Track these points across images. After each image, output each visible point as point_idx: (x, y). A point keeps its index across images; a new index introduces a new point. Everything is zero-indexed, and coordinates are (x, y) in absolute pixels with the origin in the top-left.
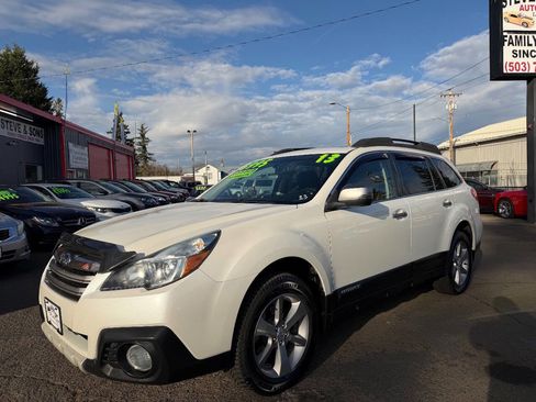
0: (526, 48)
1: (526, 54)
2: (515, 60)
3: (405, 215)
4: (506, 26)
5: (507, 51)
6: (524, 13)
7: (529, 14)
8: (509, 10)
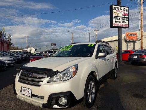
0: (118, 20)
1: (118, 22)
2: (115, 23)
3: (108, 60)
4: (114, 15)
5: (114, 21)
6: (117, 12)
7: (118, 12)
8: (114, 11)
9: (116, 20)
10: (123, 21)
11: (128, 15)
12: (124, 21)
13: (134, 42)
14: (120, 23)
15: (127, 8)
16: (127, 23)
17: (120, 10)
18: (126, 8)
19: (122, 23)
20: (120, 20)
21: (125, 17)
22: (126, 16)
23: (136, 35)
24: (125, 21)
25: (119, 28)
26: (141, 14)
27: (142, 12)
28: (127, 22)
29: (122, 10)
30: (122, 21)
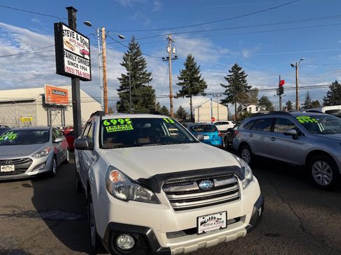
0: (73, 61)
1: (73, 64)
2: (70, 66)
4: (65, 47)
5: (66, 60)
7: (73, 44)
8: (66, 38)
9: (70, 60)
10: (82, 65)
11: (89, 55)
13: (62, 108)
14: (76, 68)
15: (87, 41)
16: (88, 72)
17: (75, 39)
18: (85, 39)
19: (79, 69)
20: (77, 62)
21: (83, 58)
22: (86, 57)
24: (85, 67)
25: (75, 79)
26: (103, 58)
27: (105, 55)
28: (88, 68)
29: (79, 42)
30: (79, 64)
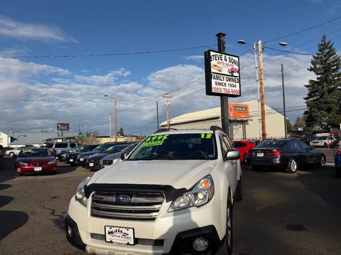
0: (220, 82)
1: (220, 84)
2: (216, 87)
4: (213, 70)
5: (213, 81)
6: (219, 65)
7: (221, 66)
8: (213, 62)
9: (217, 81)
10: (230, 83)
11: (239, 72)
12: (232, 83)
13: (244, 122)
14: (224, 87)
15: (236, 59)
16: (238, 88)
17: (223, 61)
18: (234, 58)
19: (228, 87)
20: (225, 81)
21: (232, 76)
22: (236, 74)
23: (246, 108)
24: (234, 84)
25: (224, 97)
26: (260, 70)
27: (262, 67)
28: (238, 85)
29: (228, 62)
30: (227, 83)
